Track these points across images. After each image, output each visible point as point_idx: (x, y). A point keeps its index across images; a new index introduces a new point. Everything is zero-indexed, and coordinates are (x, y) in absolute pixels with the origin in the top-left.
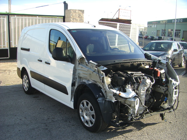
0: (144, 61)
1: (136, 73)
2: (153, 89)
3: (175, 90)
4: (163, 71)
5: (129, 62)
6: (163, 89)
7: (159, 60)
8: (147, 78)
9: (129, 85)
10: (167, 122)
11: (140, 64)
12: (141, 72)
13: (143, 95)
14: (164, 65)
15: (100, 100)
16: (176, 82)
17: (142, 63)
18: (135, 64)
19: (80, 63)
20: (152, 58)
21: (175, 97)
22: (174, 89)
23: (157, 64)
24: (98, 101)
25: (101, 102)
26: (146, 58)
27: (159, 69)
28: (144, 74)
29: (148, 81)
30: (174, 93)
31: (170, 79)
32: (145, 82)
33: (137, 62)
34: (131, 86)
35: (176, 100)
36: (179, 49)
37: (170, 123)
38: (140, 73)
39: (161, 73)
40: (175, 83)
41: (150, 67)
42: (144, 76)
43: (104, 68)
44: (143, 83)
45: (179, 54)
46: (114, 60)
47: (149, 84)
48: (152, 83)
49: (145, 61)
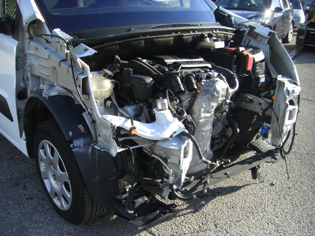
0: (211, 30)
1: (188, 63)
2: (233, 105)
3: (290, 108)
4: (260, 56)
5: (170, 32)
6: (260, 104)
7: (250, 26)
8: (219, 76)
9: (166, 101)
10: (263, 181)
11: (202, 37)
12: (202, 60)
13: (205, 124)
14: (263, 40)
15: (78, 144)
16: (294, 85)
17: (206, 34)
18: (187, 36)
19: (34, 37)
20: (233, 22)
21: (288, 124)
22: (287, 106)
23: (246, 38)
24: (74, 147)
25: (81, 150)
26: (217, 20)
27: (251, 49)
28: (209, 66)
29: (221, 85)
30: (287, 114)
31: (280, 78)
32: (212, 89)
33: (194, 30)
34: (171, 100)
35: (289, 132)
36: (284, 8)
37: (272, 184)
38: (201, 62)
39: (256, 61)
40: (291, 90)
41: (226, 44)
42: (211, 69)
43: (86, 50)
44: (207, 92)
45: (285, 18)
46: (128, 27)
47: (222, 93)
48: (231, 91)
49: (216, 29)
